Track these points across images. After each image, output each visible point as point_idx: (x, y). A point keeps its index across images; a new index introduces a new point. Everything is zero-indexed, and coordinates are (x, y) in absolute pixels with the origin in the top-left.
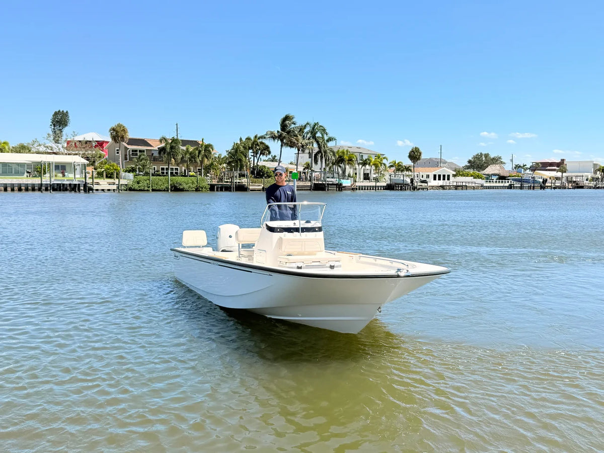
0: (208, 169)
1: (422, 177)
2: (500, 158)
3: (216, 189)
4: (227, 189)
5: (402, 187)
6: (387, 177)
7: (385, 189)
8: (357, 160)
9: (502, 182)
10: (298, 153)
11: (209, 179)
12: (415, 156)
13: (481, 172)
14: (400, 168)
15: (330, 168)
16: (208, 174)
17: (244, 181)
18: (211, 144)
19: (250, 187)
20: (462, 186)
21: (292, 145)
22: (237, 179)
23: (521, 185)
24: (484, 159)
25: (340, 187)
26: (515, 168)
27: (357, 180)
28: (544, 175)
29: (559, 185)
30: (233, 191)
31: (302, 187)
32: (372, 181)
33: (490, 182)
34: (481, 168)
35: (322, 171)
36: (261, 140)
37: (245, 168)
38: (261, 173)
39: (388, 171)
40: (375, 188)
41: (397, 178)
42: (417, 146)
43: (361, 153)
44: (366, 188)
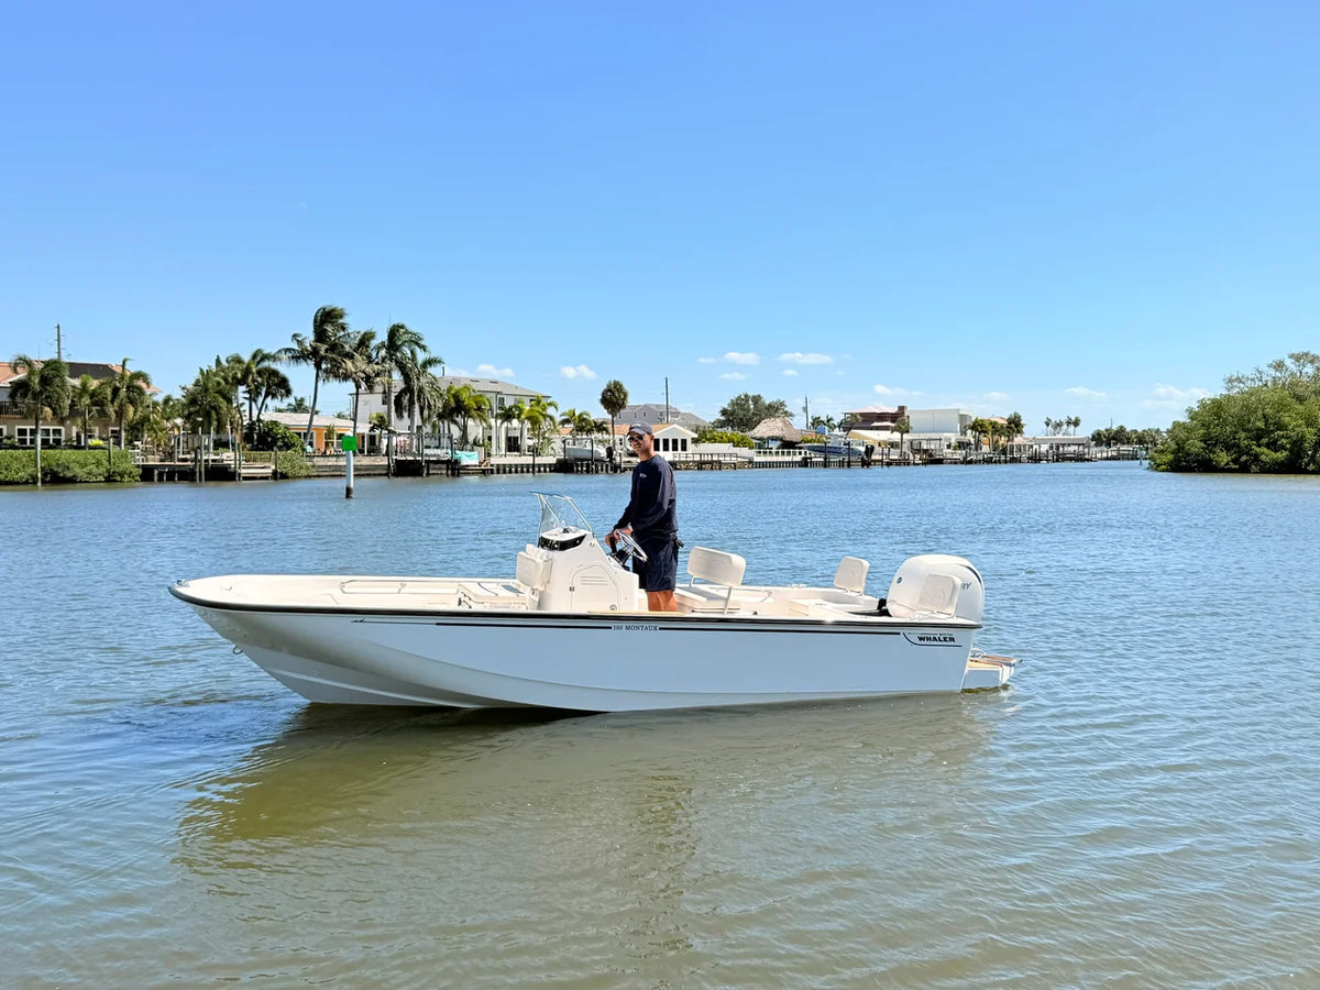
0: (136, 430)
2: (782, 404)
3: (156, 478)
4: (187, 476)
5: (589, 465)
6: (557, 445)
7: (555, 471)
8: (491, 409)
9: (789, 453)
10: (357, 394)
11: (141, 455)
12: (613, 399)
13: (747, 433)
14: (583, 425)
15: (434, 426)
16: (136, 443)
17: (227, 457)
18: (144, 370)
19: (243, 471)
20: (711, 462)
21: (341, 376)
22: (209, 452)
23: (825, 459)
24: (752, 407)
25: (455, 468)
26: (813, 424)
27: (493, 452)
28: (868, 438)
29: (897, 457)
30: (200, 480)
31: (366, 470)
32: (525, 455)
33: (765, 453)
34: (746, 425)
35: (412, 433)
36: (266, 364)
37: (229, 427)
38: (270, 439)
39: (558, 431)
40: (531, 469)
41: (580, 447)
42: (618, 379)
43: (498, 393)
44: (514, 469)
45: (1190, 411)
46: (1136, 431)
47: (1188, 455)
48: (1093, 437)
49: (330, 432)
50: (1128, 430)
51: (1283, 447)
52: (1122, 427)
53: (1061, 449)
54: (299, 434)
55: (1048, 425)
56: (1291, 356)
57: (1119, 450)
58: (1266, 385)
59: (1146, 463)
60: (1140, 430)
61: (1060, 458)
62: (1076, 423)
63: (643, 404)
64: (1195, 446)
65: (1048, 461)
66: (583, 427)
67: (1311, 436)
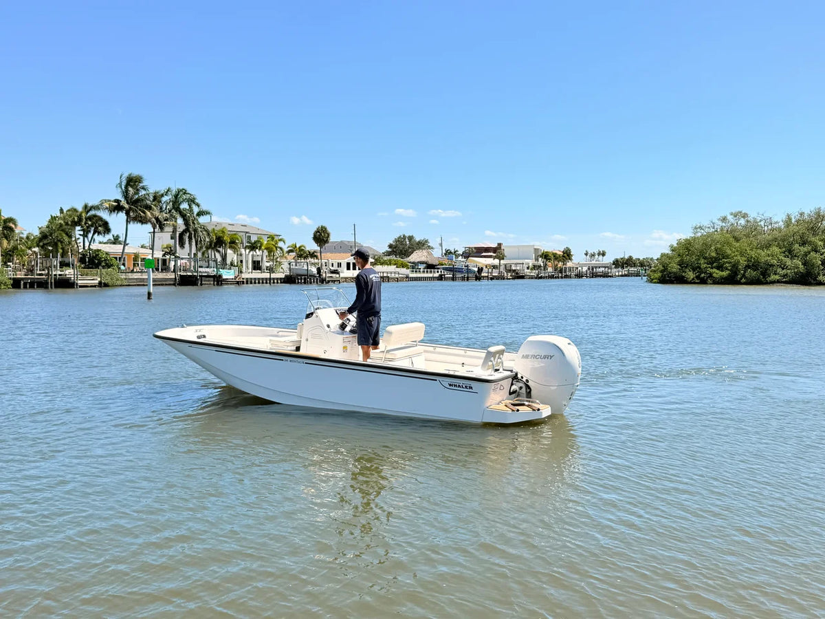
0: (9, 256)
1: (333, 266)
2: (427, 241)
3: (22, 287)
4: (42, 285)
5: (305, 279)
6: (285, 266)
7: (283, 283)
8: (242, 243)
9: (431, 272)
10: (154, 232)
11: (12, 271)
12: (321, 237)
13: (405, 259)
14: (302, 254)
15: (203, 254)
16: (9, 264)
17: (69, 272)
18: (13, 217)
19: (79, 282)
21: (143, 221)
22: (57, 270)
23: (453, 275)
24: (408, 243)
25: (218, 280)
26: (445, 254)
27: (244, 270)
28: (479, 263)
29: (497, 275)
30: (51, 287)
31: (161, 281)
32: (264, 272)
33: (416, 271)
34: (405, 254)
35: (191, 258)
36: (93, 212)
37: (70, 253)
38: (97, 261)
39: (286, 257)
40: (269, 281)
41: (300, 267)
42: (324, 225)
43: (247, 232)
44: (257, 281)
46: (639, 259)
47: (670, 273)
48: (614, 262)
49: (136, 257)
50: (634, 258)
51: (727, 269)
52: (630, 257)
53: (595, 270)
54: (116, 258)
55: (586, 254)
56: (732, 214)
57: (629, 270)
58: (717, 231)
59: (645, 278)
60: (641, 259)
61: (594, 275)
62: (604, 254)
63: (339, 241)
64: (674, 267)
65: (587, 277)
66: (302, 255)
67: (743, 262)
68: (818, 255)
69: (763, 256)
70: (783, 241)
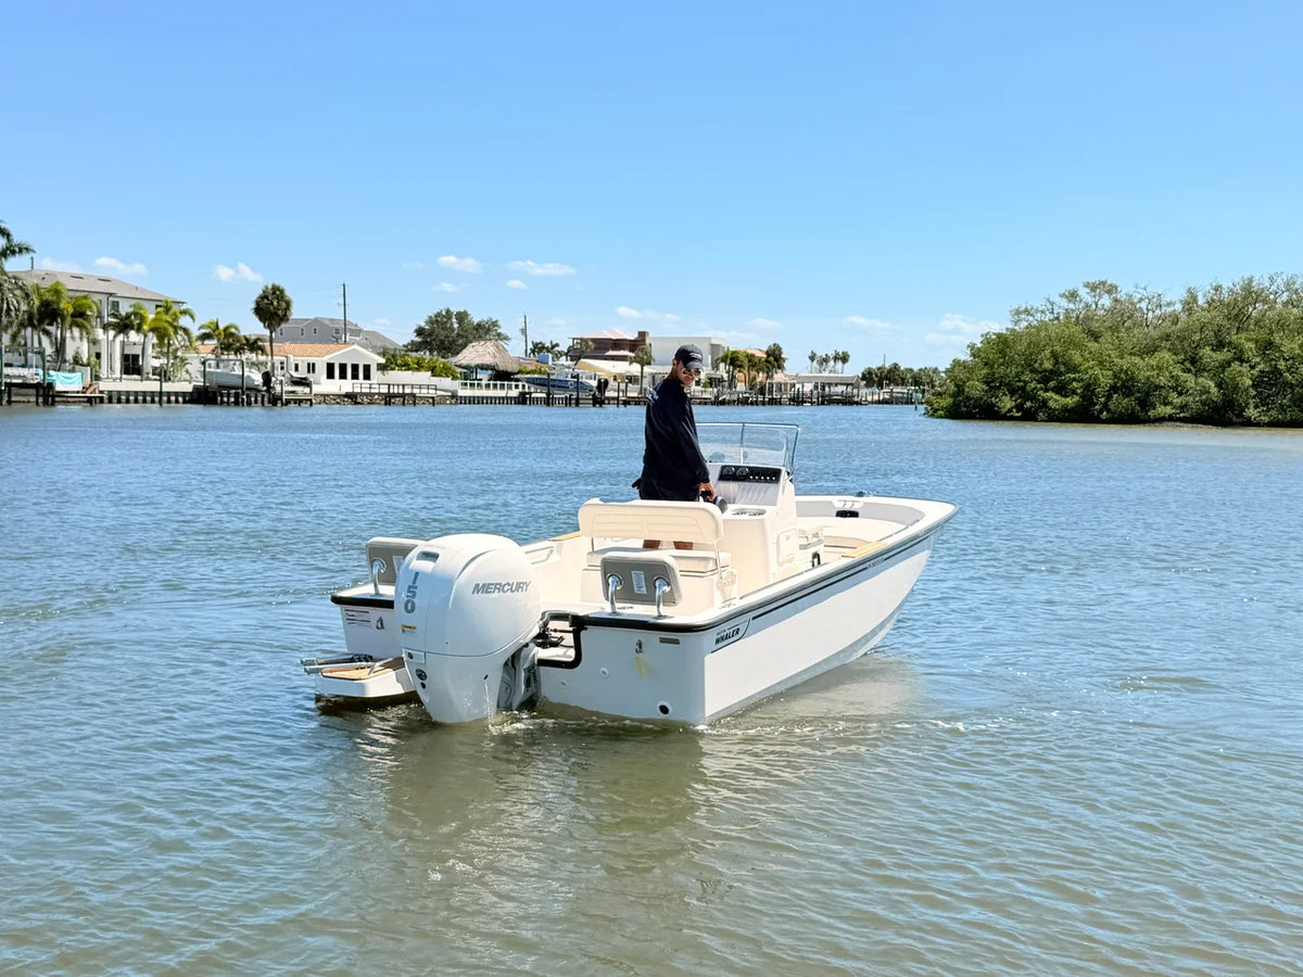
1: (297, 369)
2: (495, 324)
5: (238, 395)
6: (194, 367)
7: (190, 402)
8: (100, 316)
9: (502, 386)
12: (272, 308)
13: (450, 359)
14: (230, 342)
15: (14, 337)
20: (403, 396)
23: (548, 394)
24: (456, 326)
25: (47, 395)
26: (533, 351)
27: (104, 373)
28: (600, 370)
29: (635, 395)
32: (148, 379)
33: (472, 385)
34: (449, 349)
39: (195, 349)
40: (158, 397)
41: (225, 371)
42: (277, 283)
43: (111, 294)
44: (132, 398)
45: (972, 347)
46: (911, 370)
47: (968, 398)
48: (863, 374)
50: (902, 368)
51: (1074, 392)
52: (896, 365)
53: (827, 389)
55: (812, 358)
56: (1087, 285)
57: (892, 392)
58: (1057, 318)
59: (922, 408)
60: (916, 369)
61: (826, 400)
62: (844, 358)
63: (312, 317)
64: (976, 388)
65: (812, 403)
66: (231, 345)
67: (1105, 379)
68: (1245, 368)
69: (1143, 368)
70: (1182, 339)
